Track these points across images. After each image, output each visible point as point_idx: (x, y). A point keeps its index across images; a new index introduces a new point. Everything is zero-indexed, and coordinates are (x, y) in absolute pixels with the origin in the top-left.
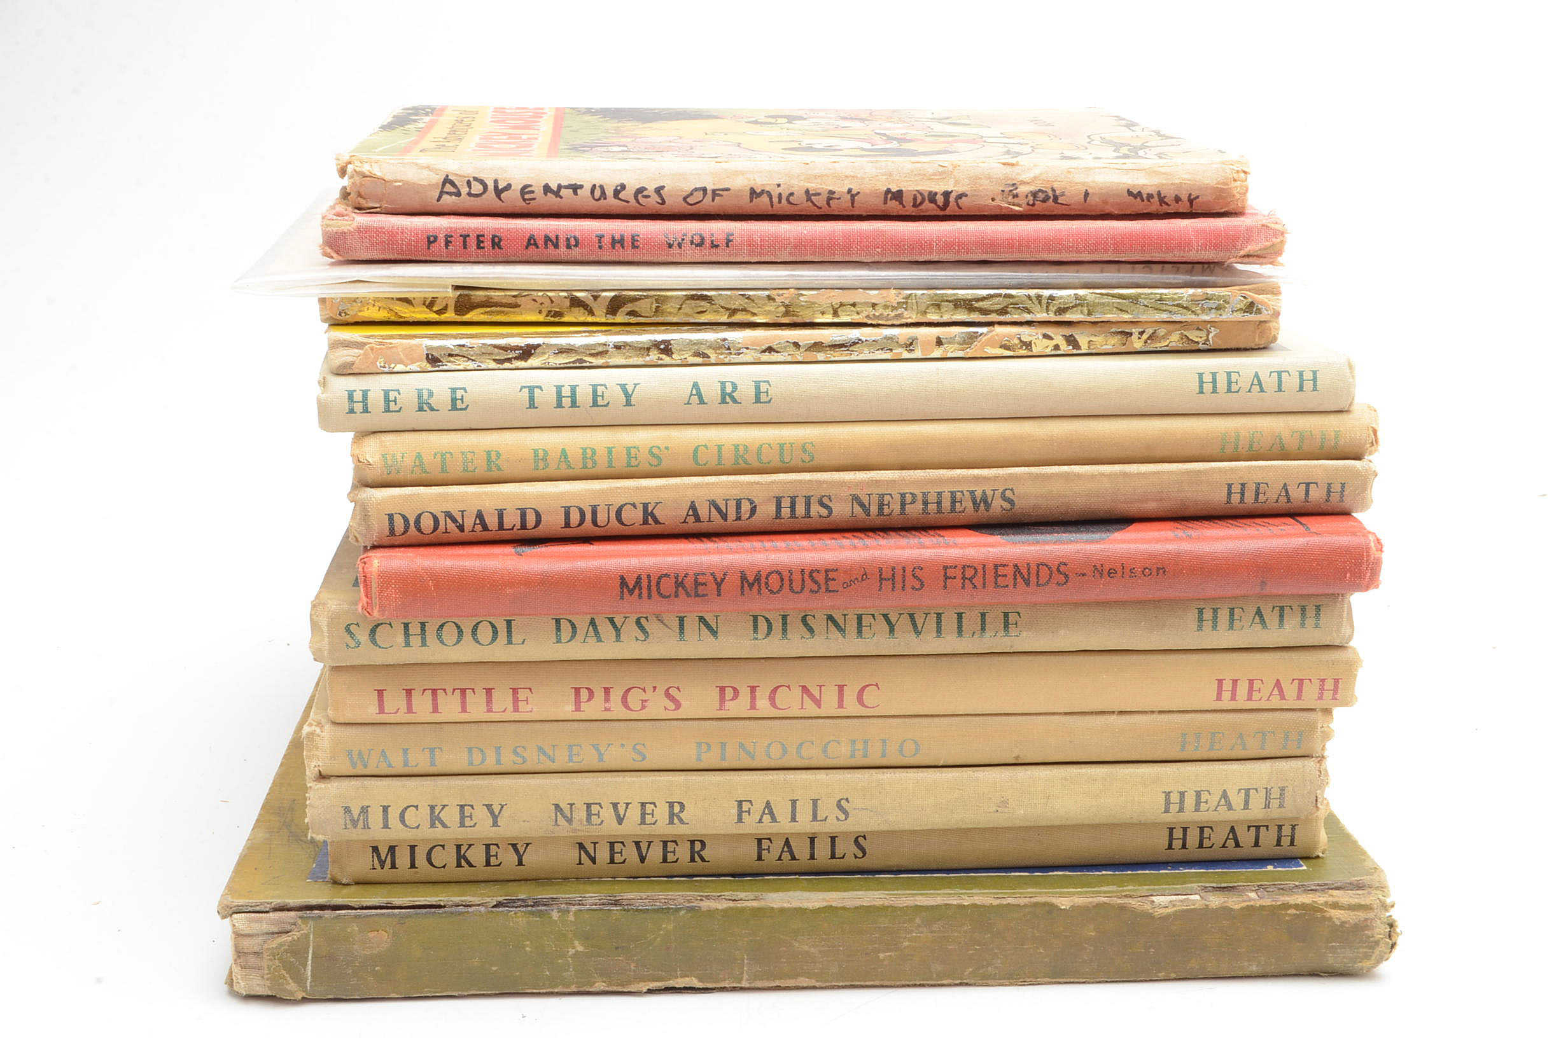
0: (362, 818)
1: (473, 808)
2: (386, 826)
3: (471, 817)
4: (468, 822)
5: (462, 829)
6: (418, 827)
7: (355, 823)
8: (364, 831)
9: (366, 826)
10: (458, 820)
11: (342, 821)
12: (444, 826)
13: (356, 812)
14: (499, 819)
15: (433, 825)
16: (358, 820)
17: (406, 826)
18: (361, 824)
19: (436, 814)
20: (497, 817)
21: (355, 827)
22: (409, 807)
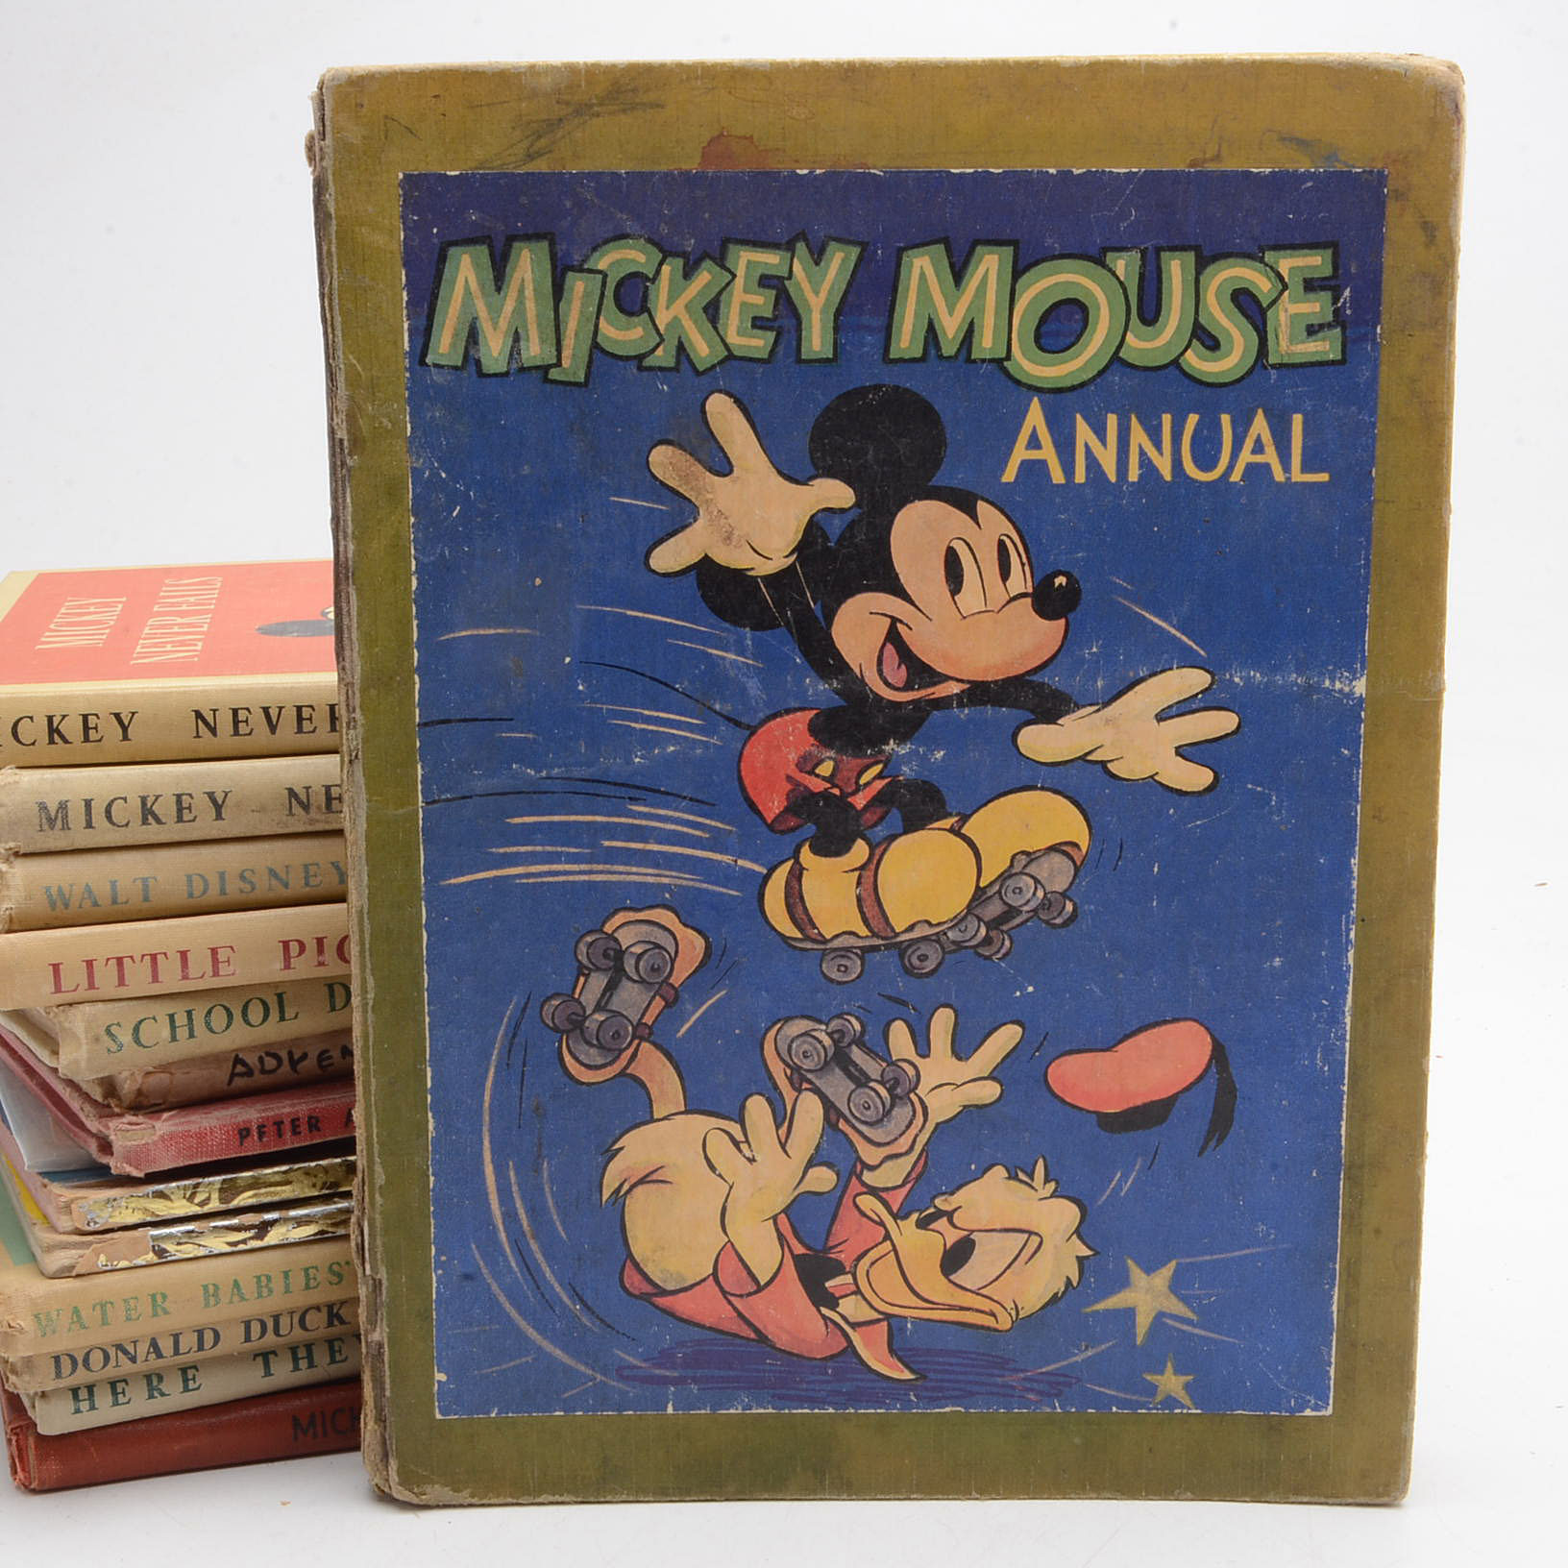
0: (60, 815)
1: (192, 798)
2: (89, 825)
3: (189, 808)
4: (187, 816)
5: (180, 824)
6: (127, 825)
7: (52, 822)
8: (62, 833)
9: (66, 827)
10: (175, 814)
11: (37, 821)
12: (158, 821)
13: (53, 808)
14: (223, 810)
15: (145, 822)
16: (56, 818)
17: (113, 824)
18: (59, 823)
19: (149, 806)
20: (221, 807)
21: (52, 829)
22: (115, 799)
